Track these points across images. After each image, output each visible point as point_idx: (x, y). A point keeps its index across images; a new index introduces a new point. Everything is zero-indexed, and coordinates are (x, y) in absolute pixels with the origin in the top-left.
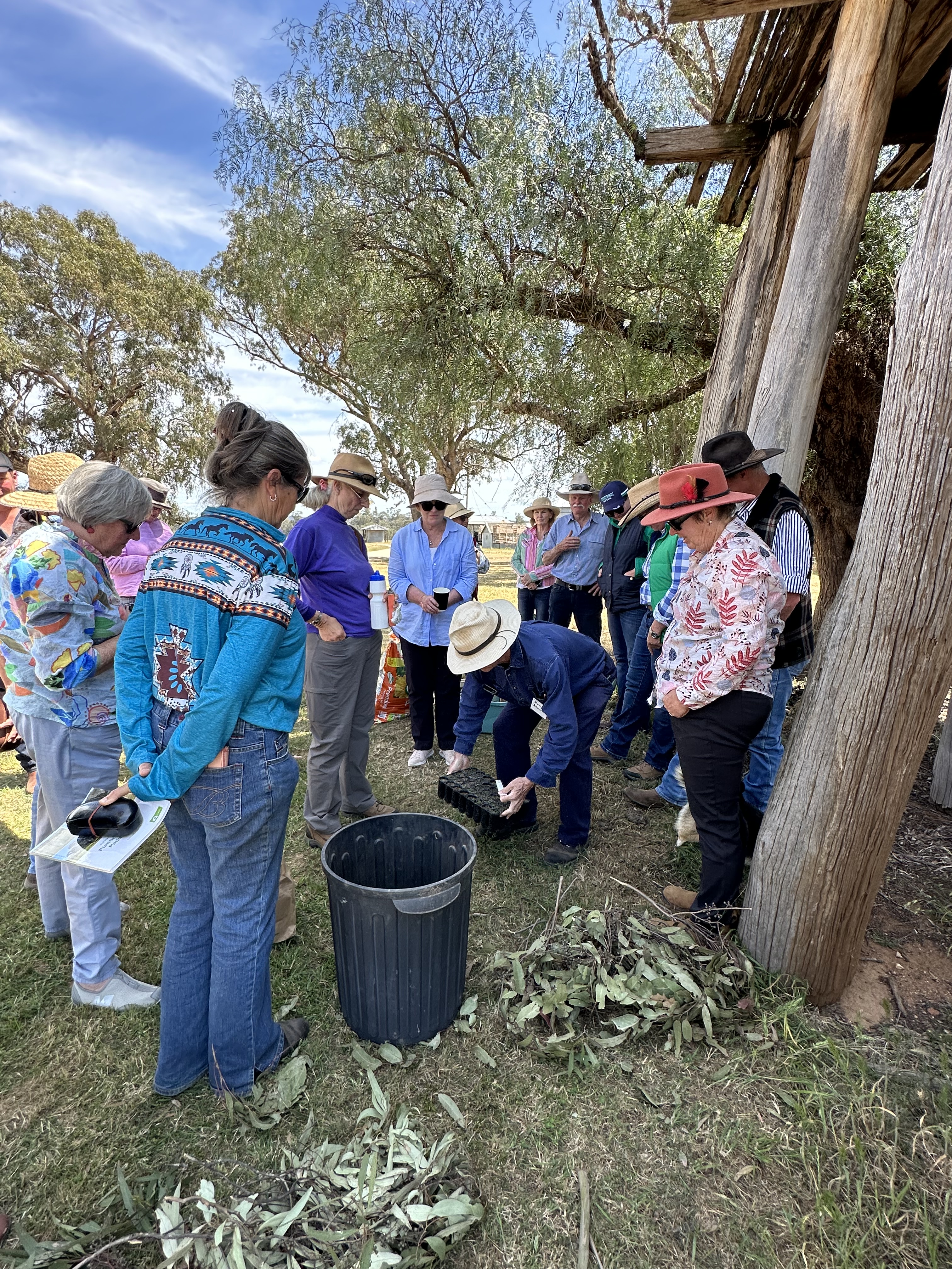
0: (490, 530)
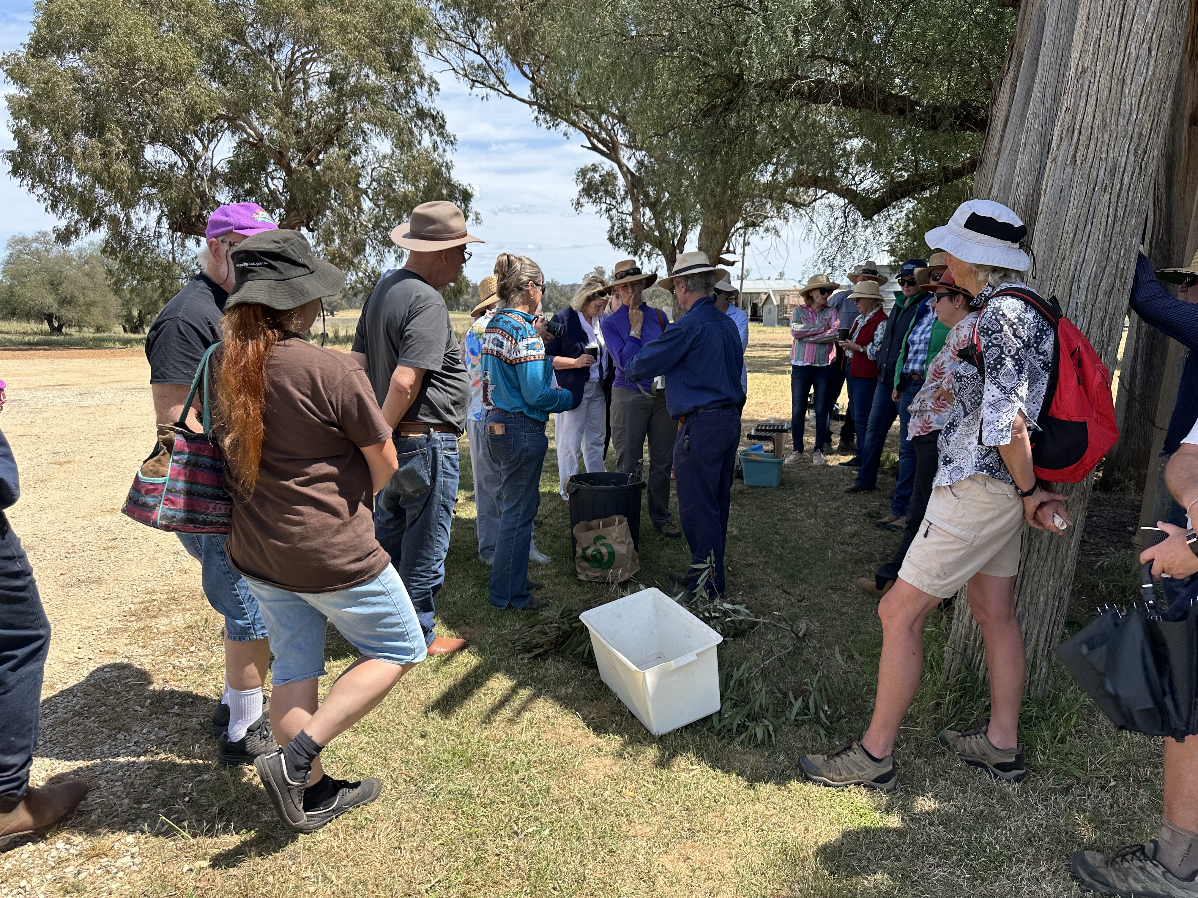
0: (775, 301)
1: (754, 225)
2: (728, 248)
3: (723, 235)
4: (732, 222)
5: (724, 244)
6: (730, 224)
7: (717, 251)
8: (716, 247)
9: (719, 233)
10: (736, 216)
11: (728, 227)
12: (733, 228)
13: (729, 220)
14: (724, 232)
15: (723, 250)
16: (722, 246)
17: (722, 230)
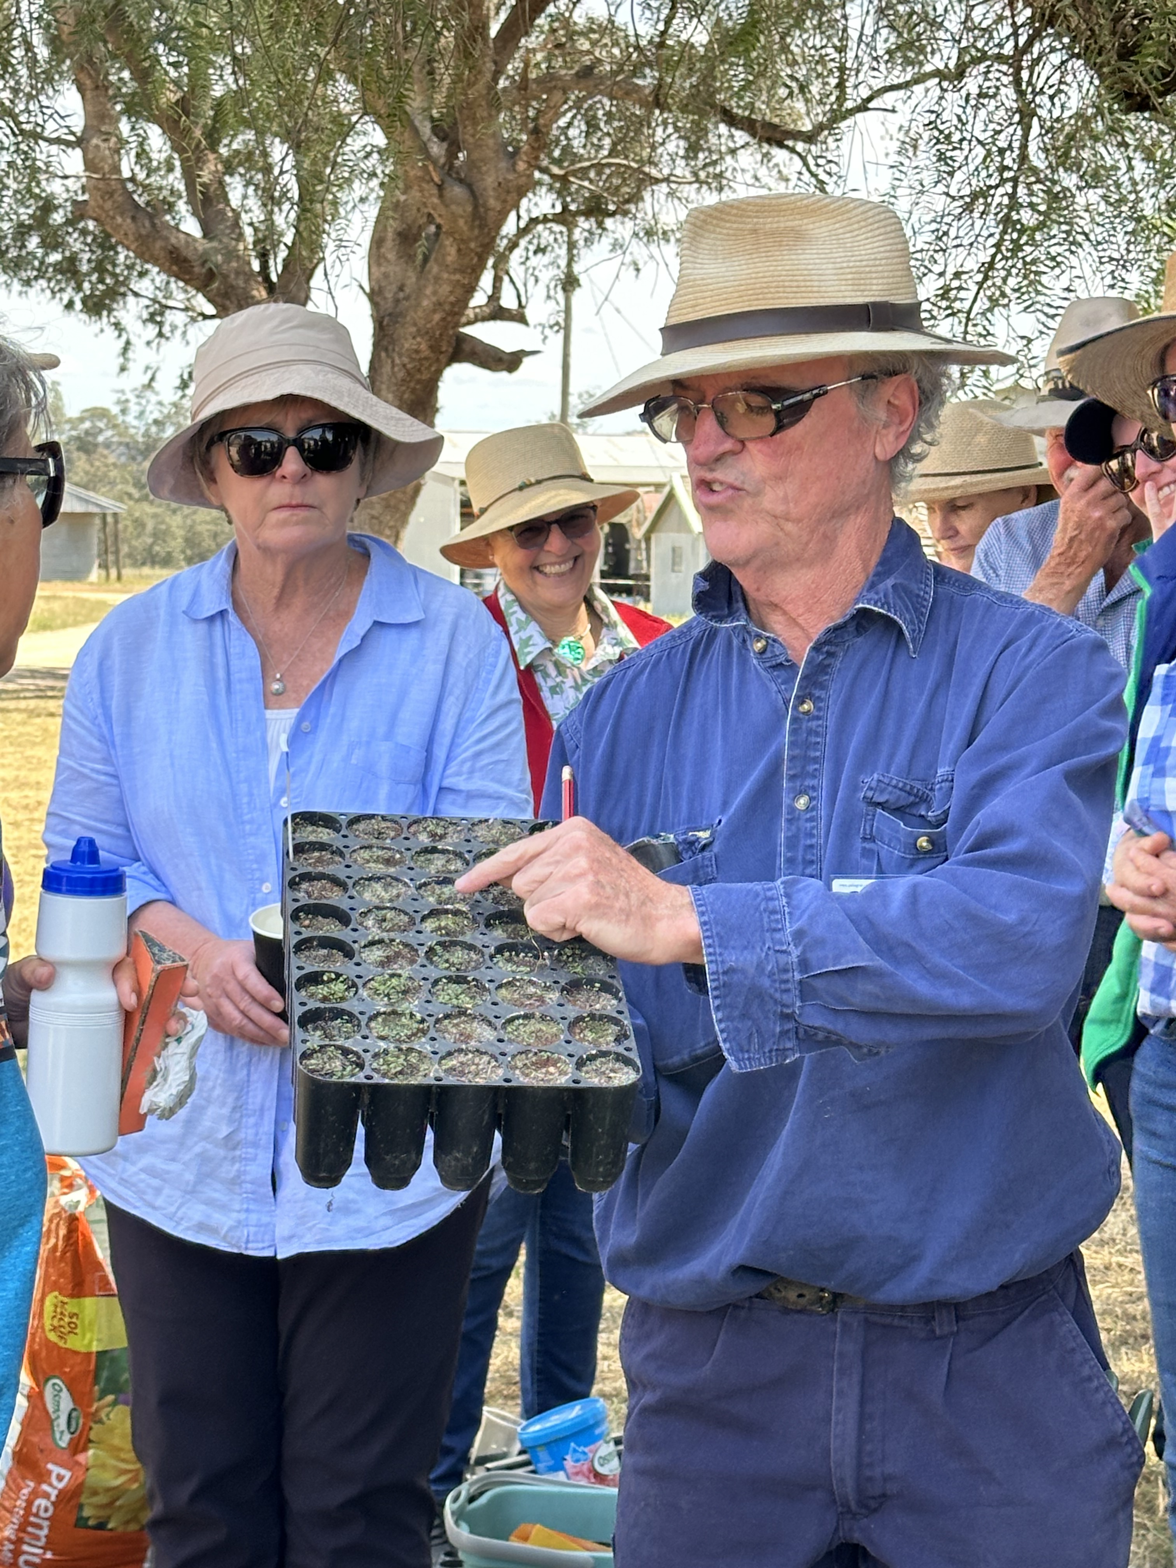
1: (599, 209)
2: (494, 297)
3: (470, 240)
4: (508, 192)
5: (477, 279)
6: (497, 198)
7: (447, 307)
8: (445, 289)
9: (450, 234)
10: (521, 166)
11: (487, 210)
12: (513, 215)
13: (490, 181)
14: (472, 228)
15: (473, 303)
16: (471, 289)
17: (461, 222)
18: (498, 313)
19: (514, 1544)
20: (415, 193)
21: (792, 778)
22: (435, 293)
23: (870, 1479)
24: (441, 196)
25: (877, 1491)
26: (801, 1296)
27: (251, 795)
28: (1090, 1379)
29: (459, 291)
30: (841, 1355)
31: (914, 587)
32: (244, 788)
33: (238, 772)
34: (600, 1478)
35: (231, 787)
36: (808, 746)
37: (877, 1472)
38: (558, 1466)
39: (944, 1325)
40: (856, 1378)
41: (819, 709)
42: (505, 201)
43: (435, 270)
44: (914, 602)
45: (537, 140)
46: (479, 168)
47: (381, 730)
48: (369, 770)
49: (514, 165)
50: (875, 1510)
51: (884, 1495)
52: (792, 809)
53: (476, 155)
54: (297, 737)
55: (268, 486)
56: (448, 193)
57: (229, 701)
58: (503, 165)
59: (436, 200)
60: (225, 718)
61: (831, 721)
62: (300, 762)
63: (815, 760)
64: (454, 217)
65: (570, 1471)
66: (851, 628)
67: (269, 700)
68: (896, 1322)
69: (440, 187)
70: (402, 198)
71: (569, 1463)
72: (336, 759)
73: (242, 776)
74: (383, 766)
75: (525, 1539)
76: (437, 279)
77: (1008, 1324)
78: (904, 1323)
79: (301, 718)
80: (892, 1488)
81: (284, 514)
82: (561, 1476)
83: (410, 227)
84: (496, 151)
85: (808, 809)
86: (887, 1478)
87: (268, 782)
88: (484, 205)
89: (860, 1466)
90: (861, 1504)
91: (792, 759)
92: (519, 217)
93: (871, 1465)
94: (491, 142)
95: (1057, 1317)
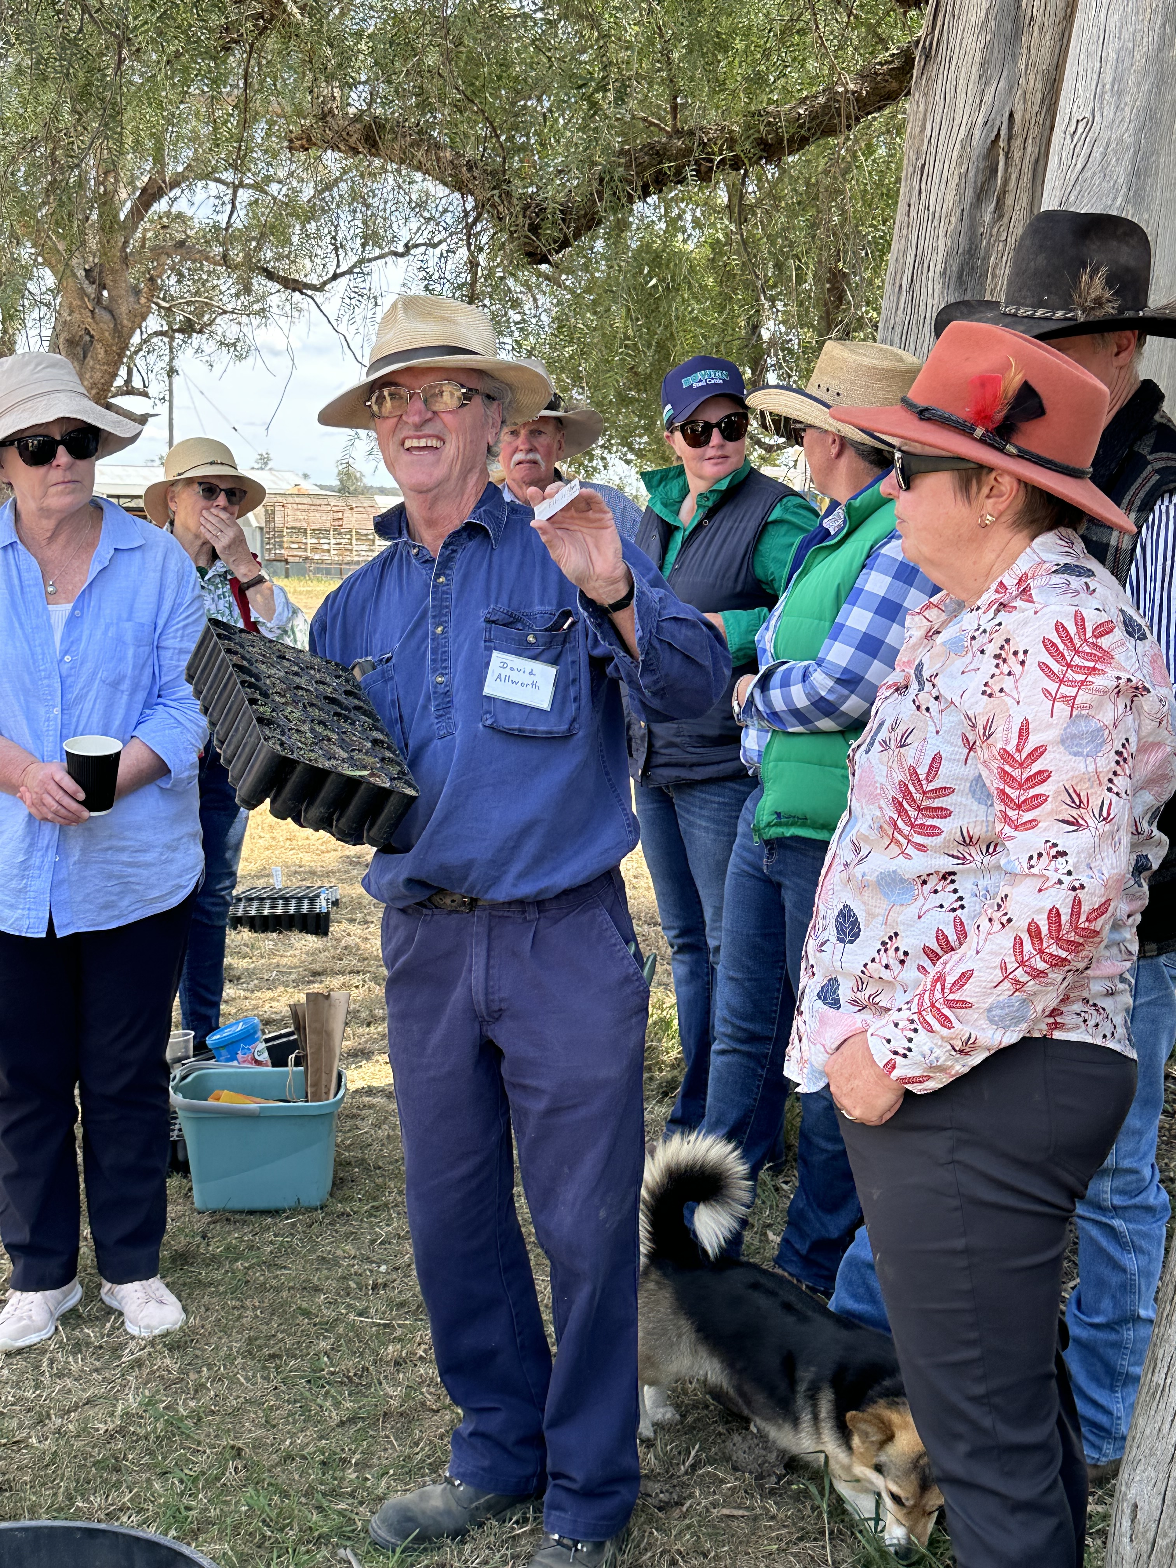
1: (188, 328)
2: (128, 381)
3: (112, 345)
4: (135, 316)
5: (118, 369)
6: (129, 320)
7: (100, 386)
8: (98, 375)
9: (99, 341)
10: (143, 300)
11: (123, 327)
12: (138, 331)
13: (124, 309)
14: (113, 338)
15: (116, 384)
16: (115, 375)
17: (107, 334)
18: (129, 390)
19: (210, 1103)
20: (76, 316)
21: (434, 617)
22: (91, 377)
23: (493, 1001)
24: (93, 318)
25: (497, 1008)
26: (453, 901)
27: (43, 654)
28: (615, 945)
29: (107, 377)
30: (477, 933)
31: (496, 513)
32: (38, 650)
33: (34, 640)
34: (258, 1063)
35: (30, 649)
36: (442, 600)
37: (496, 997)
38: (233, 1058)
39: (532, 914)
40: (484, 946)
41: (448, 580)
42: (133, 322)
43: (91, 363)
44: (497, 521)
45: (152, 284)
46: (116, 301)
47: (125, 616)
48: (119, 640)
49: (139, 299)
50: (498, 1019)
51: (500, 1010)
52: (434, 633)
53: (114, 293)
54: (72, 621)
55: (48, 471)
56: (97, 317)
57: (23, 598)
58: (131, 299)
59: (90, 320)
60: (21, 609)
61: (454, 586)
62: (75, 635)
63: (447, 607)
64: (102, 331)
65: (240, 1060)
66: (465, 535)
67: (50, 598)
68: (506, 914)
69: (92, 312)
70: (68, 318)
71: (240, 1056)
72: (98, 634)
73: (37, 643)
74: (129, 637)
75: (218, 1099)
76: (93, 368)
77: (568, 914)
78: (509, 914)
79: (74, 608)
80: (504, 1006)
81: (60, 487)
82: (235, 1063)
83: (74, 337)
84: (127, 291)
85: (443, 633)
86: (501, 1000)
87: (54, 646)
88: (121, 324)
89: (487, 994)
90: (489, 1015)
91: (433, 607)
92: (142, 333)
93: (493, 993)
94: (124, 285)
95: (597, 911)
